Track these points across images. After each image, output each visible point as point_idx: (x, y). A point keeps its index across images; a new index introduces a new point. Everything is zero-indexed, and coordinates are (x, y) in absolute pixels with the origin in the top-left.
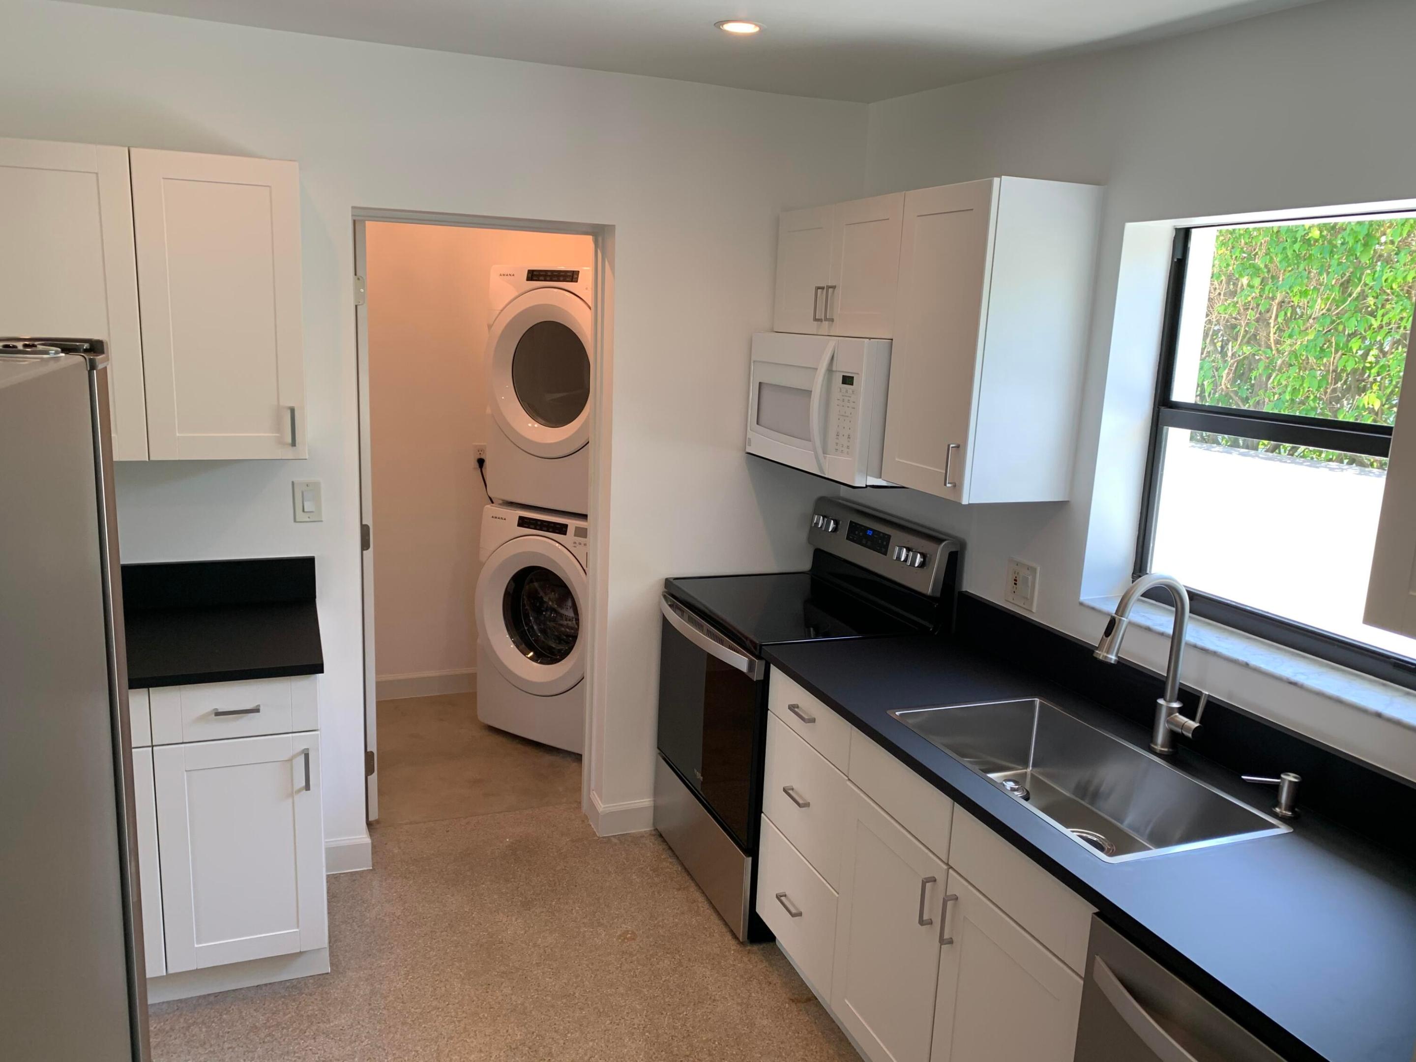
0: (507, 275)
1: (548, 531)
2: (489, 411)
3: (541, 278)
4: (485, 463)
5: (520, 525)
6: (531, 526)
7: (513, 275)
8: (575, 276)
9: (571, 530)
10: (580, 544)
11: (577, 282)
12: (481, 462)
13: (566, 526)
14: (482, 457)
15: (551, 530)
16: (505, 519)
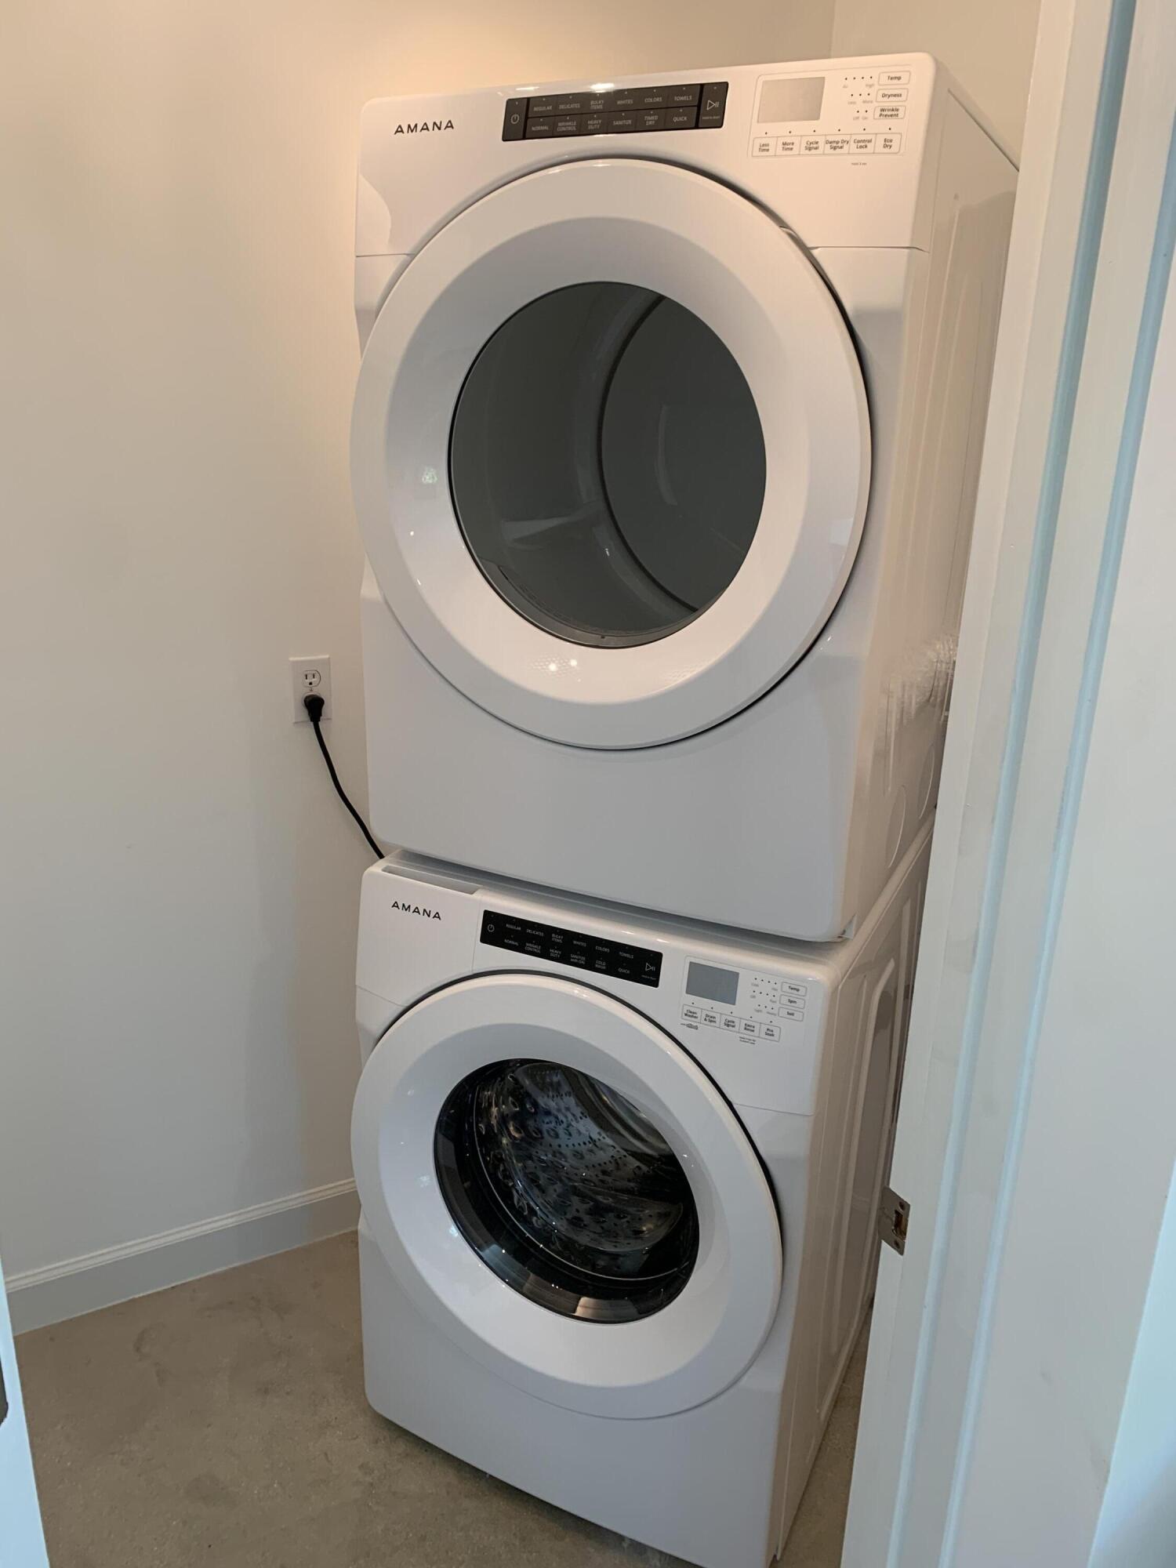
0: (425, 128)
1: (589, 966)
2: (370, 590)
3: (562, 126)
4: (325, 709)
5: (486, 938)
6: (529, 946)
7: (450, 125)
8: (710, 105)
9: (673, 973)
10: (711, 1019)
11: (719, 124)
12: (314, 707)
13: (656, 958)
14: (317, 691)
15: (599, 964)
16: (437, 916)
